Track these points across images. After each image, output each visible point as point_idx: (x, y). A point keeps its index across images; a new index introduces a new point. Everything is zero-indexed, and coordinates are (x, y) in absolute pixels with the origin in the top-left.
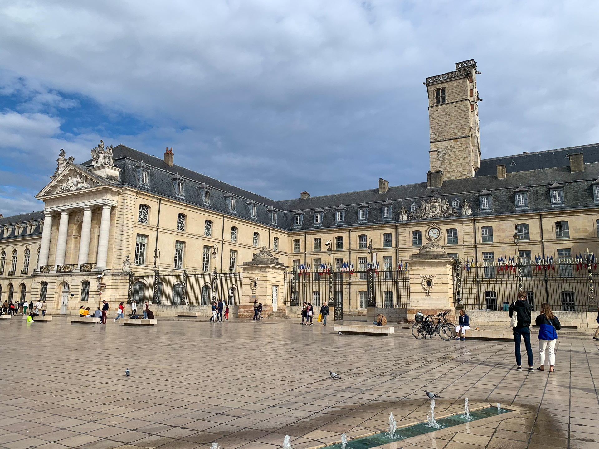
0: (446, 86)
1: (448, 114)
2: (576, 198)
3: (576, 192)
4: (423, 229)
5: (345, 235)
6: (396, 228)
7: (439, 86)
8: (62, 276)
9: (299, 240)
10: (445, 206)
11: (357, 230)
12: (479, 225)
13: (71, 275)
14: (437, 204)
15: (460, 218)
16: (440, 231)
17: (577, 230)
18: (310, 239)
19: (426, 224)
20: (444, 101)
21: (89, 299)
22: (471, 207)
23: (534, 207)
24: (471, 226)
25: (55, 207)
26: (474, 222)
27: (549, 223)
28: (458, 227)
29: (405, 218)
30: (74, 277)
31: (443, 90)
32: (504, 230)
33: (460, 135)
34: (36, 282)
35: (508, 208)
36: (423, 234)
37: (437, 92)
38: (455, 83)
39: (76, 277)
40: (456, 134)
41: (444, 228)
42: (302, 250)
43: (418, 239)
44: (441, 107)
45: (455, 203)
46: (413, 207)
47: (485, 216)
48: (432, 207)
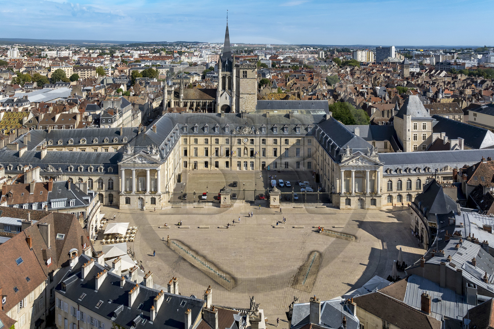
0: (248, 71)
2: (291, 131)
3: (291, 128)
5: (209, 138)
6: (231, 137)
7: (245, 70)
8: (139, 195)
9: (187, 139)
10: (250, 130)
11: (214, 136)
12: (262, 138)
14: (247, 129)
15: (255, 135)
16: (248, 140)
17: (291, 143)
18: (192, 139)
19: (243, 137)
20: (246, 76)
21: (156, 204)
22: (259, 131)
24: (258, 138)
25: (128, 168)
26: (260, 137)
27: (283, 140)
28: (254, 139)
29: (235, 133)
30: (147, 196)
31: (246, 72)
32: (269, 141)
33: (252, 93)
34: (123, 197)
35: (271, 133)
36: (241, 140)
37: (244, 72)
38: (251, 70)
40: (250, 92)
42: (188, 143)
43: (239, 142)
44: (245, 80)
45: (253, 129)
46: (238, 128)
47: (264, 135)
48: (245, 130)
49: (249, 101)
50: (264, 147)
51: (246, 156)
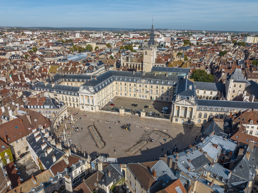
1: (147, 57)
4: (141, 84)
5: (127, 83)
6: (136, 83)
7: (146, 51)
10: (145, 81)
11: (129, 82)
15: (148, 83)
17: (165, 88)
20: (147, 54)
23: (159, 83)
24: (149, 85)
25: (82, 94)
27: (161, 86)
28: (147, 85)
29: (138, 82)
30: (89, 106)
32: (154, 86)
34: (81, 106)
35: (155, 82)
38: (149, 51)
40: (148, 62)
41: (145, 85)
42: (118, 84)
43: (140, 86)
45: (147, 80)
46: (140, 80)
47: (152, 84)
48: (143, 81)
49: (147, 67)
50: (151, 89)
51: (143, 93)
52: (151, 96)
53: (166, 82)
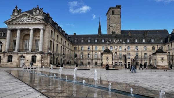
0: (115, 10)
1: (115, 17)
2: (148, 41)
3: (148, 40)
5: (91, 46)
6: (106, 45)
7: (113, 10)
8: (21, 53)
9: (76, 47)
10: (119, 41)
11: (95, 45)
12: (127, 46)
13: (26, 53)
14: (117, 40)
15: (122, 44)
17: (148, 49)
18: (80, 47)
19: (114, 45)
20: (114, 14)
21: (36, 62)
22: (125, 41)
23: (139, 43)
24: (125, 46)
25: (14, 27)
26: (126, 45)
27: (143, 46)
28: (122, 46)
29: (108, 43)
30: (28, 54)
31: (114, 11)
32: (133, 48)
33: (118, 23)
34: (6, 55)
35: (133, 42)
36: (113, 47)
37: (112, 11)
38: (117, 10)
39: (29, 54)
40: (117, 23)
41: (118, 46)
42: (77, 50)
44: (113, 15)
45: (121, 40)
46: (110, 40)
47: (128, 44)
48: (116, 41)
49: (116, 28)
50: (129, 52)
51: (116, 58)
52: (128, 63)
53: (149, 40)
